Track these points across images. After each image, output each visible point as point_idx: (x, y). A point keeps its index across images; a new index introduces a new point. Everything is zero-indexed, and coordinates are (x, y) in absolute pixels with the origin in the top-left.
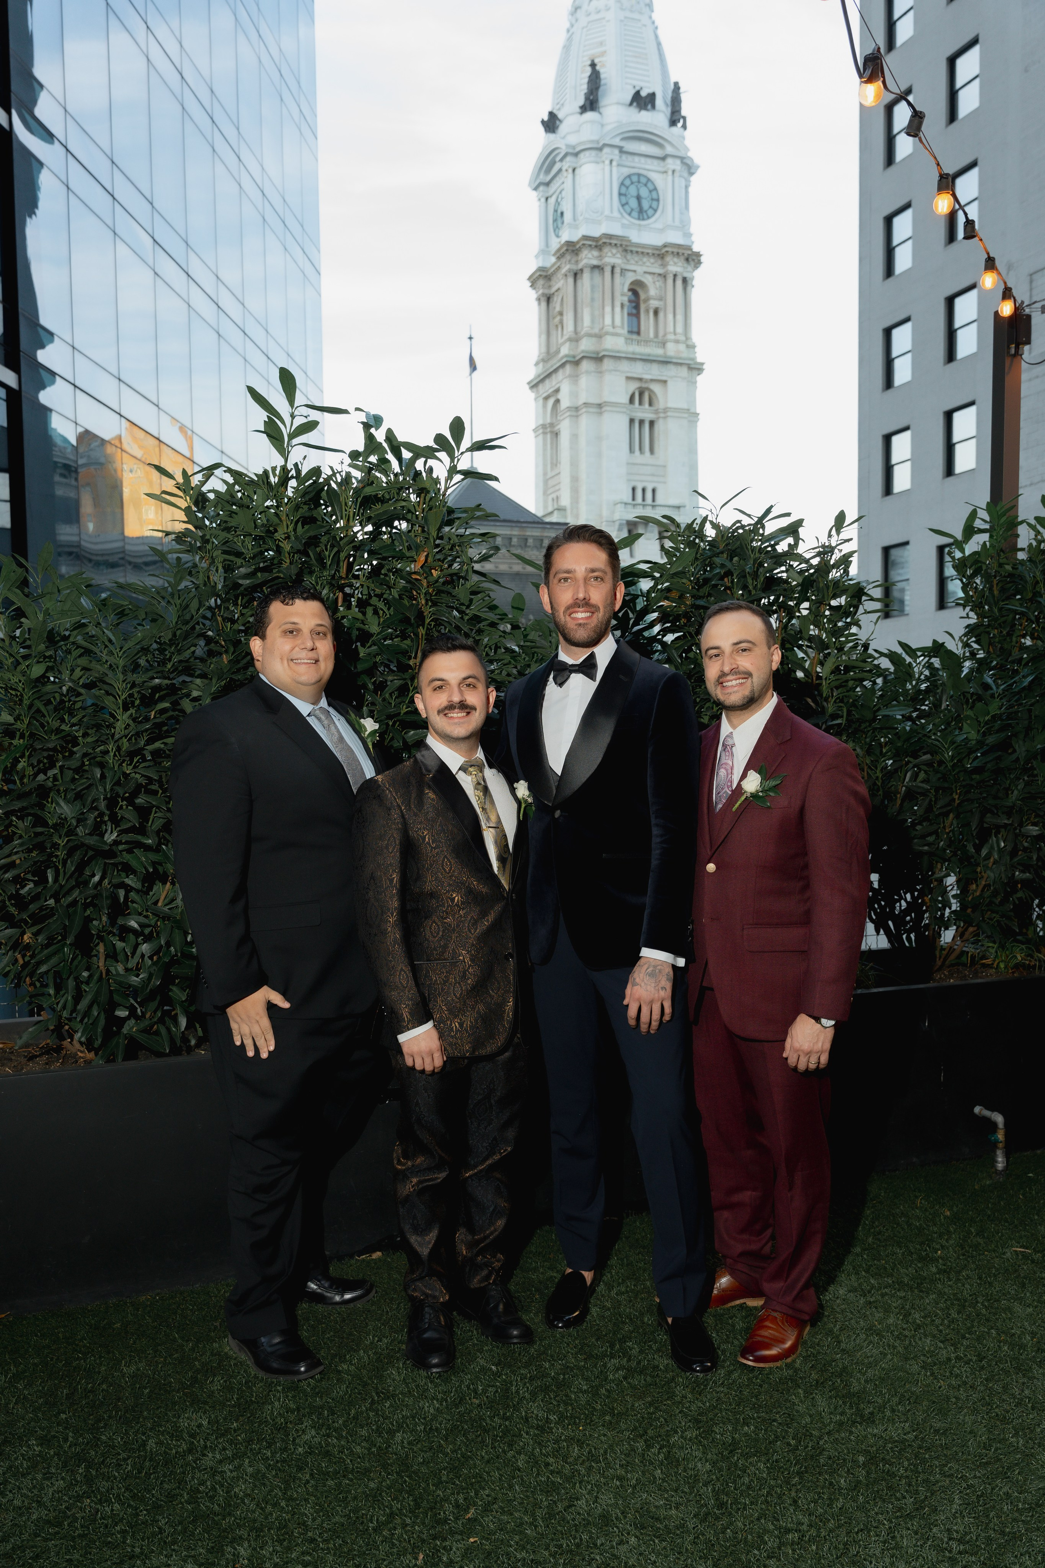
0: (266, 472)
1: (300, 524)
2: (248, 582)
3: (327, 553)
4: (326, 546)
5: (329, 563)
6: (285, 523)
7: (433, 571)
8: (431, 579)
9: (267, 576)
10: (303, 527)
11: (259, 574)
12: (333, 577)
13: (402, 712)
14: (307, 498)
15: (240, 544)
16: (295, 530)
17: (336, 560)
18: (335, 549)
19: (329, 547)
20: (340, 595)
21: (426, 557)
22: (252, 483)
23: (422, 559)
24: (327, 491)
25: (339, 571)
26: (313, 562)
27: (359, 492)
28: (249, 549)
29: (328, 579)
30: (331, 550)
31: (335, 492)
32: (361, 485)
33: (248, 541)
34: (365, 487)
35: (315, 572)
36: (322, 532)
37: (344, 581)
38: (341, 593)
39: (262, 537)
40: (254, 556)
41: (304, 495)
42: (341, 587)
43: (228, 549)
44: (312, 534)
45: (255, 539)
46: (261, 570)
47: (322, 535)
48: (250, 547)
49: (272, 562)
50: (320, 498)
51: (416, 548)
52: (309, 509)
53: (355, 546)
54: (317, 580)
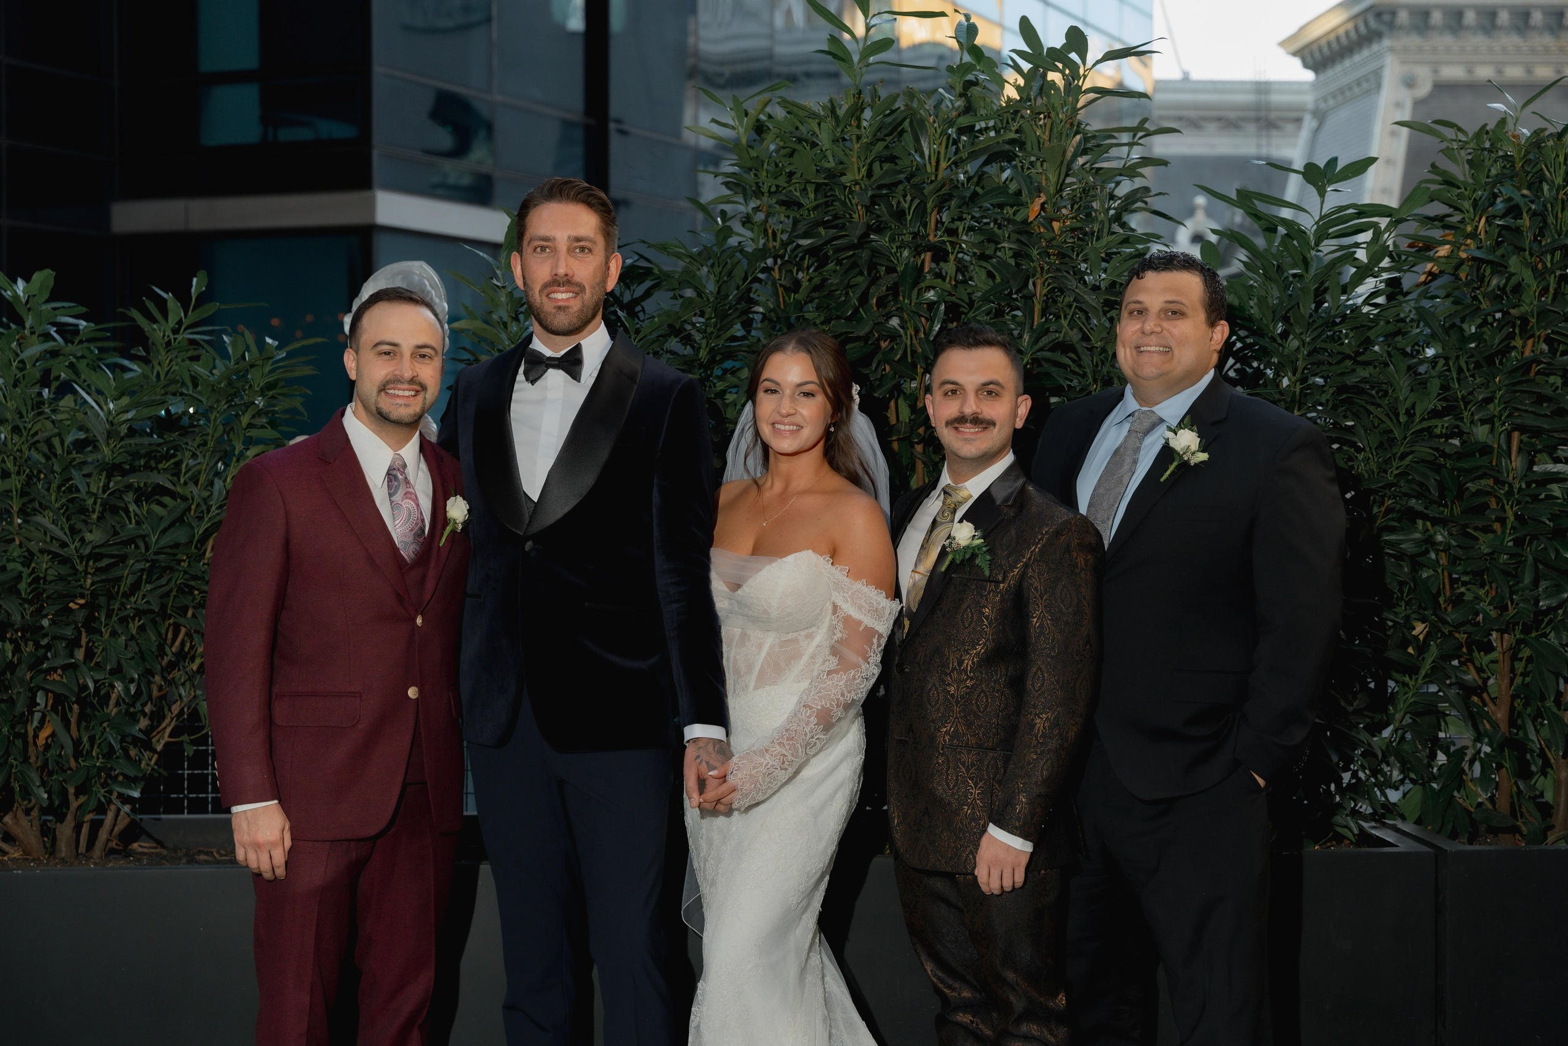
0: (832, 103)
1: (876, 165)
2: (808, 241)
3: (907, 206)
4: (905, 196)
5: (909, 218)
6: (856, 166)
7: (1056, 225)
8: (1049, 235)
9: (833, 231)
10: (882, 169)
11: (823, 231)
12: (915, 235)
14: (884, 132)
15: (798, 194)
16: (869, 174)
17: (921, 212)
18: (917, 202)
19: (909, 198)
20: (928, 256)
21: (1043, 205)
22: (813, 115)
23: (1037, 207)
24: (911, 123)
25: (925, 226)
26: (886, 217)
27: (951, 123)
28: (810, 199)
29: (908, 238)
30: (912, 201)
31: (922, 123)
32: (954, 113)
33: (811, 188)
34: (959, 115)
35: (891, 229)
36: (902, 176)
37: (931, 238)
38: (929, 254)
39: (827, 184)
40: (815, 208)
41: (879, 129)
42: (930, 248)
43: (784, 198)
44: (887, 181)
45: (818, 187)
46: (826, 225)
47: (900, 182)
48: (812, 196)
49: (835, 217)
50: (903, 131)
51: (1030, 192)
52: (887, 147)
53: (944, 195)
54: (892, 240)
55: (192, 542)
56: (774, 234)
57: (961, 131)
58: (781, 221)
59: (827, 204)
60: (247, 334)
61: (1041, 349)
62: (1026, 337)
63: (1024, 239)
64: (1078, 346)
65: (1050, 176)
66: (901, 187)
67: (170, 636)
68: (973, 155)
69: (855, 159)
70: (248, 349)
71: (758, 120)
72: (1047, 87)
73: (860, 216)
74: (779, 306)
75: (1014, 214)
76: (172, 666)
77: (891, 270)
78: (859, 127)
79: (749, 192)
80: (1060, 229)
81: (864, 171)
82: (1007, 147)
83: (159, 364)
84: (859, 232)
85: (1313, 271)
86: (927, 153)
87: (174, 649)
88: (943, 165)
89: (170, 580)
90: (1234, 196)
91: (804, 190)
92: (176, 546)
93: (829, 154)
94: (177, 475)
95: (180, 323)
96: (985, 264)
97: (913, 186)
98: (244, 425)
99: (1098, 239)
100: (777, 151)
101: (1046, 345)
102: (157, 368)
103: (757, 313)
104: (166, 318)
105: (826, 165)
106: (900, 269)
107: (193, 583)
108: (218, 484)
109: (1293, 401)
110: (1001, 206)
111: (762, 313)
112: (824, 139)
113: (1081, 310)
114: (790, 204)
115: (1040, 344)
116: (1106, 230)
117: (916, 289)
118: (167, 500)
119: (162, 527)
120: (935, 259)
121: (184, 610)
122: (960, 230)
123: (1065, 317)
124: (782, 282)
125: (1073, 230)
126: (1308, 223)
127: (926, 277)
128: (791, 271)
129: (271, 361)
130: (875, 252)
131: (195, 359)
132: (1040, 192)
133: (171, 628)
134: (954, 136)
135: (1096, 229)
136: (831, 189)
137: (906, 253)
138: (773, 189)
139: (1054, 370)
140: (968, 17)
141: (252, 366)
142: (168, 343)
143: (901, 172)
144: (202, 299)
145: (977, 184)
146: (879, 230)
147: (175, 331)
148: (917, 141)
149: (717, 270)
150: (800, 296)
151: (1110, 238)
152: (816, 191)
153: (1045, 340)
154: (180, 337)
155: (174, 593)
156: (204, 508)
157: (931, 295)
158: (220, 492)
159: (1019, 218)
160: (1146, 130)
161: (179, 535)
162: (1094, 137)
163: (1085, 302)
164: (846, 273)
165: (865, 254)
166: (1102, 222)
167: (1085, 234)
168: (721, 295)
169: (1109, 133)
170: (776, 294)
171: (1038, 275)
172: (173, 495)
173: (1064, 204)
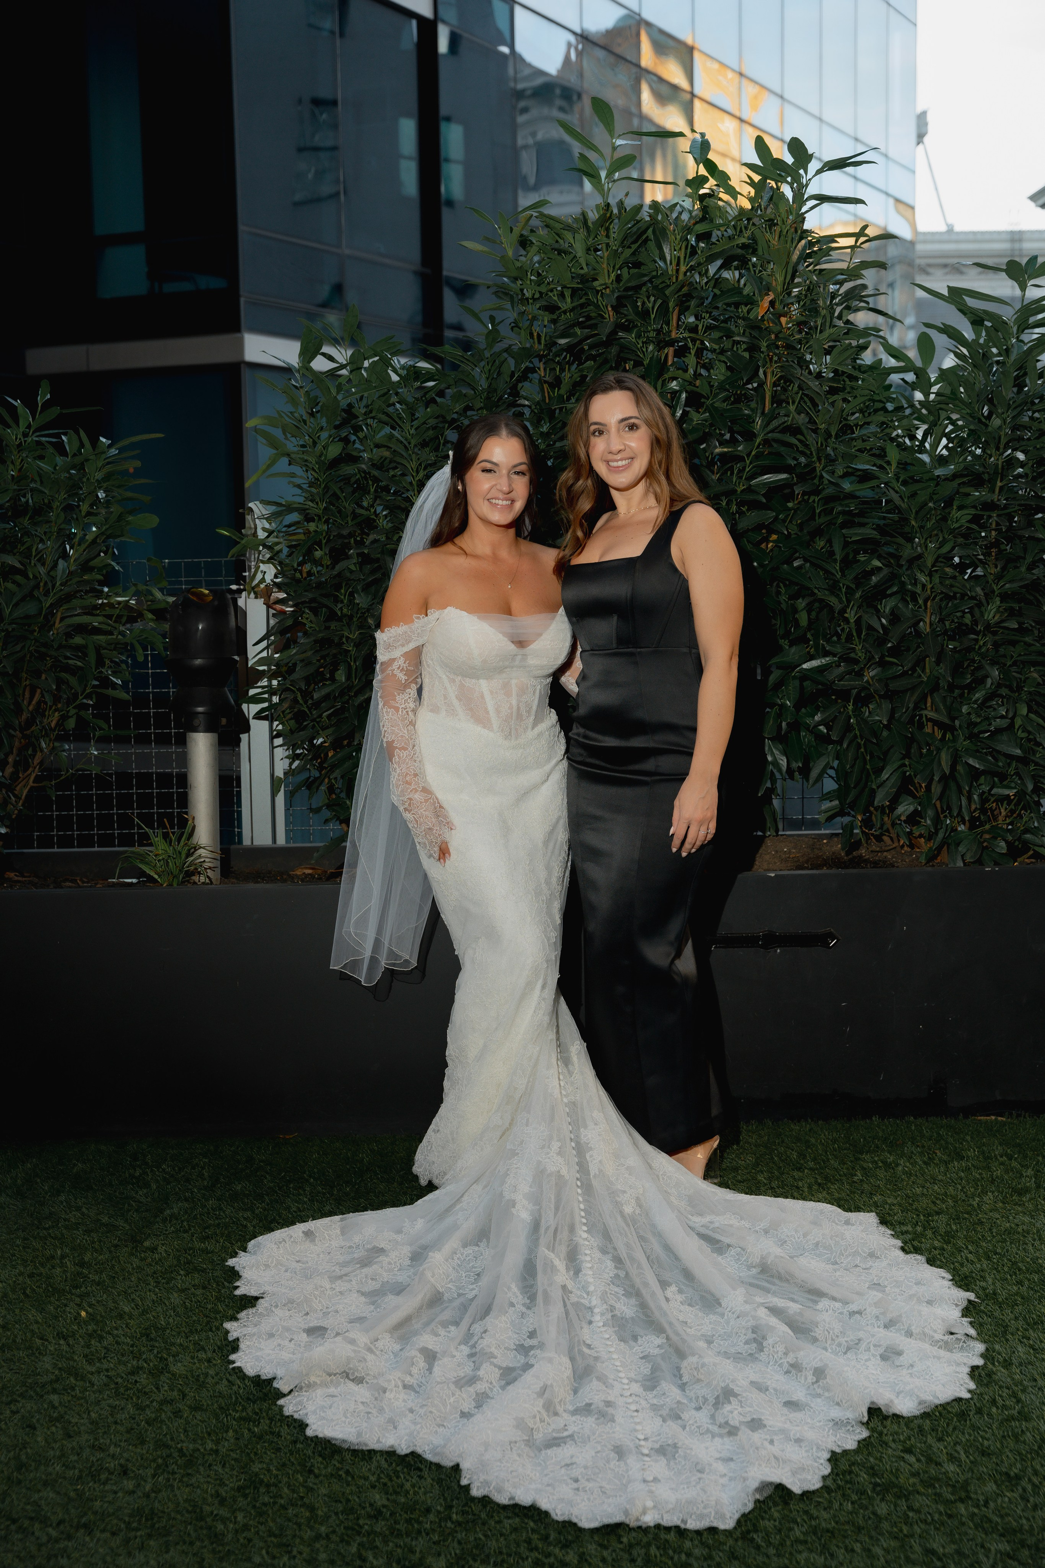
0: (584, 214)
1: (625, 271)
2: (567, 340)
3: (650, 305)
4: (648, 298)
5: (653, 316)
6: (606, 272)
7: (783, 320)
8: (776, 329)
10: (629, 273)
11: (578, 331)
12: (659, 331)
13: (739, 490)
14: (631, 240)
15: (556, 298)
16: (618, 278)
17: (664, 311)
18: (659, 302)
19: (652, 299)
20: (670, 351)
21: (772, 303)
22: (568, 228)
23: (765, 304)
24: (654, 232)
25: (668, 324)
26: (632, 316)
27: (688, 230)
28: (567, 304)
29: (652, 334)
30: (655, 302)
31: (664, 231)
32: (692, 222)
33: (567, 293)
34: (696, 223)
35: (636, 326)
36: (646, 279)
37: (673, 335)
38: (671, 349)
39: (581, 289)
40: (572, 310)
41: (625, 239)
42: (671, 343)
43: (545, 303)
44: (632, 284)
45: (574, 292)
46: (581, 325)
47: (644, 284)
48: (569, 300)
49: (589, 318)
50: (647, 240)
51: (760, 291)
52: (634, 254)
53: (684, 295)
54: (638, 336)
55: (40, 614)
56: (539, 336)
57: (700, 237)
58: (543, 325)
59: (582, 306)
60: (82, 434)
61: (772, 431)
62: (759, 421)
63: (754, 333)
64: (803, 428)
65: (778, 276)
66: (644, 289)
67: (27, 695)
68: (711, 259)
69: (605, 266)
70: (82, 445)
71: (522, 236)
72: (776, 196)
73: (610, 315)
74: (544, 400)
75: (749, 312)
76: (30, 722)
77: (638, 363)
78: (608, 236)
79: (516, 300)
80: (788, 323)
81: (613, 276)
82: (739, 251)
83: (12, 463)
84: (607, 330)
85: (1013, 356)
86: (668, 258)
87: (31, 708)
88: (683, 268)
89: (24, 647)
90: (945, 292)
91: (562, 295)
92: (27, 617)
93: (583, 261)
94: (29, 557)
95: (29, 426)
96: (723, 358)
97: (655, 287)
98: (83, 514)
99: (821, 332)
100: (539, 262)
101: (776, 428)
102: (11, 467)
103: (524, 406)
104: (17, 424)
105: (582, 272)
106: (646, 362)
107: (43, 649)
108: (61, 564)
109: (996, 472)
110: (737, 305)
111: (529, 407)
112: (579, 249)
113: (807, 395)
114: (551, 308)
115: (771, 427)
116: (828, 324)
117: (660, 381)
118: (18, 578)
119: (14, 601)
120: (677, 354)
121: (37, 674)
122: (700, 327)
123: (793, 402)
124: (547, 379)
125: (799, 324)
126: (1008, 314)
127: (668, 370)
128: (555, 369)
129: (104, 456)
130: (623, 348)
131: (41, 458)
132: (769, 290)
133: (28, 688)
134: (693, 243)
135: (819, 323)
136: (586, 294)
137: (651, 348)
138: (537, 296)
139: (782, 449)
140: (703, 135)
141: (87, 460)
142: (20, 444)
143: (645, 275)
144: (47, 405)
145: (714, 287)
146: (627, 329)
147: (25, 435)
148: (660, 248)
149: (487, 368)
150: (563, 391)
151: (832, 330)
152: (572, 296)
153: (775, 423)
154: (29, 439)
155: (28, 658)
156: (50, 585)
157: (674, 385)
158: (64, 571)
159: (752, 316)
160: (867, 235)
161: (30, 608)
162: (818, 242)
163: (809, 388)
164: (598, 368)
165: (614, 350)
166: (824, 316)
167: (811, 328)
168: (491, 390)
169: (832, 238)
170: (542, 390)
171: (768, 365)
172: (24, 574)
173: (790, 301)
